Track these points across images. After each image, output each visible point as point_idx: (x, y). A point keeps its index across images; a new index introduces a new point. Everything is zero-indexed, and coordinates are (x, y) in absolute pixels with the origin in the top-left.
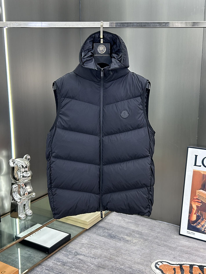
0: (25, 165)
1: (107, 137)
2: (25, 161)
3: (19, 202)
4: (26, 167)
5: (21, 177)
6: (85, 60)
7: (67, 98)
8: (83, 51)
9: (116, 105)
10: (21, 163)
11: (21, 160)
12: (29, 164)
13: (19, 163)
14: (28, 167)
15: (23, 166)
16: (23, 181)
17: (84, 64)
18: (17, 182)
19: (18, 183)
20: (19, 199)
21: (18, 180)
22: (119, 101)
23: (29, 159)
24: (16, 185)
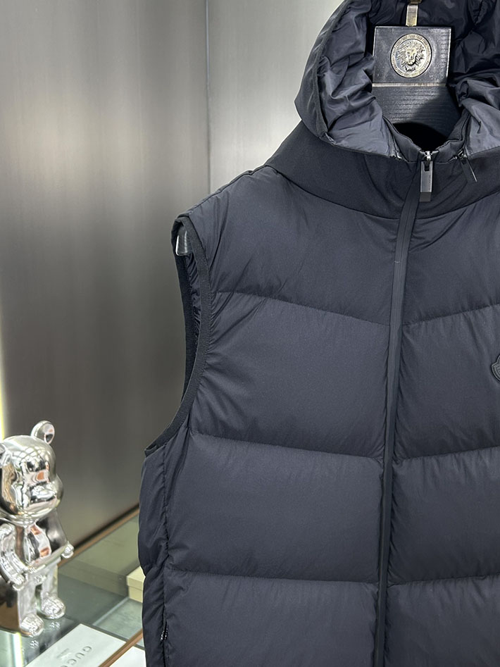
0: (39, 460)
1: (417, 463)
2: (37, 448)
3: (19, 586)
4: (42, 466)
5: (27, 500)
6: (340, 109)
7: (243, 291)
8: (329, 66)
9: (473, 320)
10: (23, 455)
11: (25, 445)
12: (49, 453)
13: (17, 453)
14: (46, 464)
15: (30, 465)
16: (30, 515)
17: (334, 132)
18: (12, 516)
19: (16, 520)
20: (18, 575)
21: (15, 512)
22: (487, 302)
23: (48, 437)
24: (8, 528)
